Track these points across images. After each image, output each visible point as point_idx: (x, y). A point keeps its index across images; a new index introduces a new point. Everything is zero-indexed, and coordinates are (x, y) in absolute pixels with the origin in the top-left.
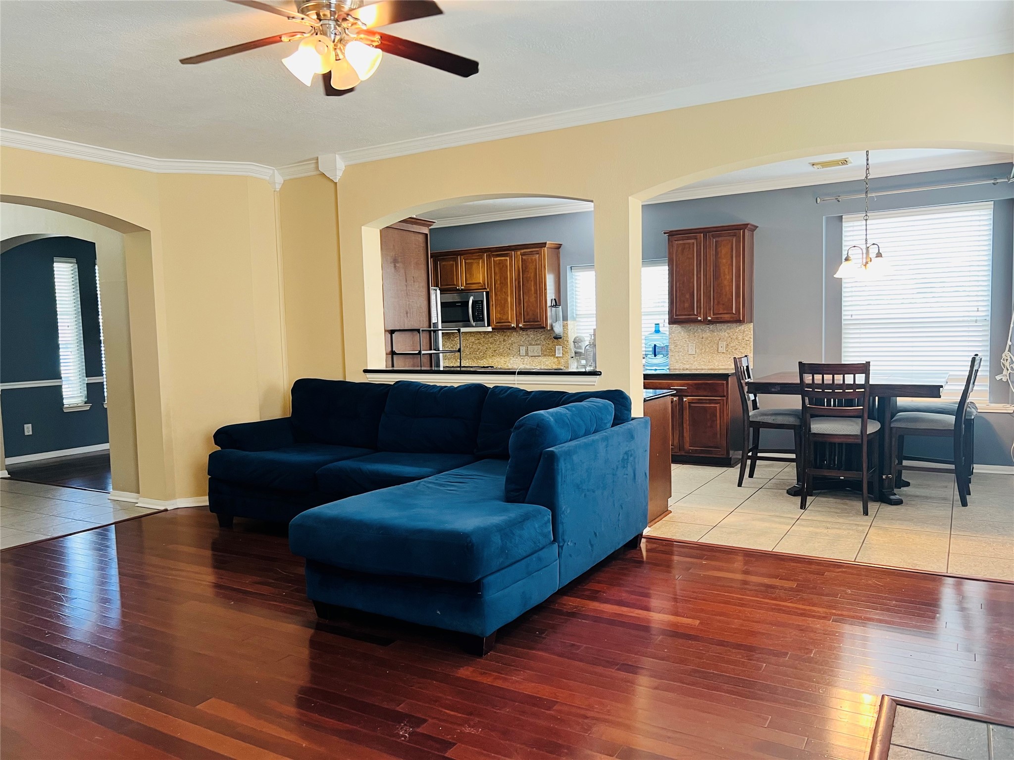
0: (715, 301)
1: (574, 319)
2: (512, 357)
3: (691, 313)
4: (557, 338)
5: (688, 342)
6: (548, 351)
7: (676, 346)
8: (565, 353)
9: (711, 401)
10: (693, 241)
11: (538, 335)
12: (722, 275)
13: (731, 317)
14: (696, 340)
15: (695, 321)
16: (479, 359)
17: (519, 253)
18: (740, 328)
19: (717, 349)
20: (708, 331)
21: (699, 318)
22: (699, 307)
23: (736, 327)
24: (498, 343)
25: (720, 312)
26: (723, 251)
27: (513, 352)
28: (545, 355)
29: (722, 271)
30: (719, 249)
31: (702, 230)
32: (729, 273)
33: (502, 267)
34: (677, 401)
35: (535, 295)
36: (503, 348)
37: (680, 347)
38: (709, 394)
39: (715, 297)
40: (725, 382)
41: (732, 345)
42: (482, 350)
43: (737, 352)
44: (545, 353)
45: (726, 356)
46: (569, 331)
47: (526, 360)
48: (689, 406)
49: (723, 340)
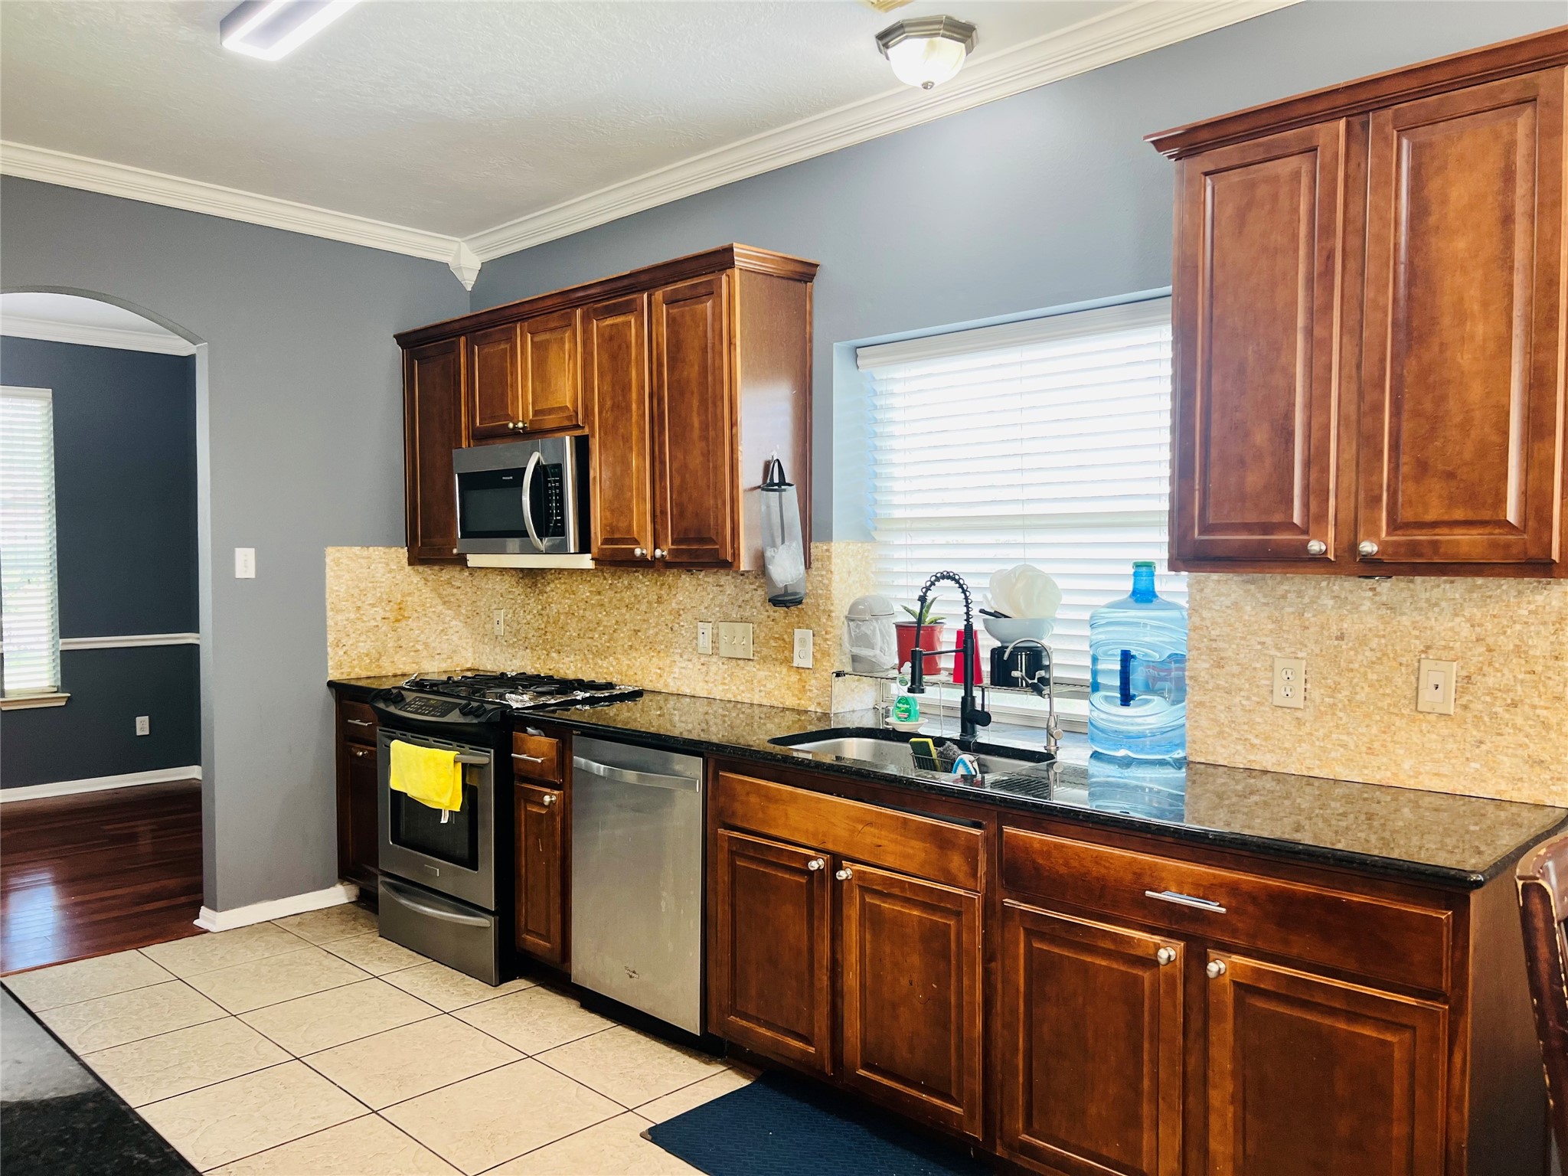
0: (1404, 459)
1: (866, 533)
2: (677, 658)
3: (1277, 518)
4: (785, 600)
5: (1273, 652)
6: (773, 643)
7: (1220, 666)
8: (821, 654)
9: (1357, 1009)
10: (1293, 163)
11: (747, 587)
12: (1446, 321)
13: (1494, 545)
14: (1311, 645)
15: (1297, 560)
16: (598, 654)
17: (659, 295)
18: (1539, 599)
19: (1410, 693)
20: (1367, 605)
21: (1315, 546)
22: (1316, 491)
23: (1520, 593)
24: (643, 607)
25: (1431, 516)
26: (1454, 194)
27: (681, 640)
28: (764, 659)
29: (1446, 301)
30: (1434, 186)
31: (1341, 100)
32: (1485, 304)
33: (616, 348)
34: (1180, 964)
35: (703, 444)
36: (657, 624)
37: (1236, 669)
38: (1351, 965)
39: (1405, 436)
40: (1445, 915)
41: (1490, 681)
42: (605, 626)
43: (1519, 721)
44: (765, 651)
45: (1459, 732)
46: (836, 577)
47: (714, 668)
48: (1238, 1002)
49: (1444, 654)
